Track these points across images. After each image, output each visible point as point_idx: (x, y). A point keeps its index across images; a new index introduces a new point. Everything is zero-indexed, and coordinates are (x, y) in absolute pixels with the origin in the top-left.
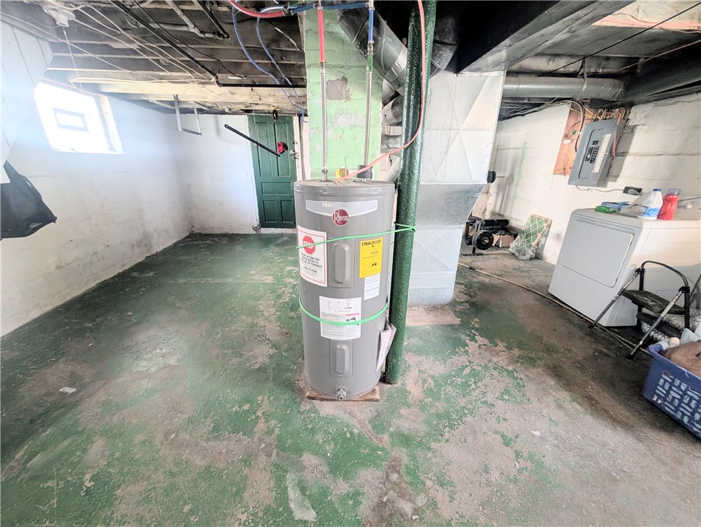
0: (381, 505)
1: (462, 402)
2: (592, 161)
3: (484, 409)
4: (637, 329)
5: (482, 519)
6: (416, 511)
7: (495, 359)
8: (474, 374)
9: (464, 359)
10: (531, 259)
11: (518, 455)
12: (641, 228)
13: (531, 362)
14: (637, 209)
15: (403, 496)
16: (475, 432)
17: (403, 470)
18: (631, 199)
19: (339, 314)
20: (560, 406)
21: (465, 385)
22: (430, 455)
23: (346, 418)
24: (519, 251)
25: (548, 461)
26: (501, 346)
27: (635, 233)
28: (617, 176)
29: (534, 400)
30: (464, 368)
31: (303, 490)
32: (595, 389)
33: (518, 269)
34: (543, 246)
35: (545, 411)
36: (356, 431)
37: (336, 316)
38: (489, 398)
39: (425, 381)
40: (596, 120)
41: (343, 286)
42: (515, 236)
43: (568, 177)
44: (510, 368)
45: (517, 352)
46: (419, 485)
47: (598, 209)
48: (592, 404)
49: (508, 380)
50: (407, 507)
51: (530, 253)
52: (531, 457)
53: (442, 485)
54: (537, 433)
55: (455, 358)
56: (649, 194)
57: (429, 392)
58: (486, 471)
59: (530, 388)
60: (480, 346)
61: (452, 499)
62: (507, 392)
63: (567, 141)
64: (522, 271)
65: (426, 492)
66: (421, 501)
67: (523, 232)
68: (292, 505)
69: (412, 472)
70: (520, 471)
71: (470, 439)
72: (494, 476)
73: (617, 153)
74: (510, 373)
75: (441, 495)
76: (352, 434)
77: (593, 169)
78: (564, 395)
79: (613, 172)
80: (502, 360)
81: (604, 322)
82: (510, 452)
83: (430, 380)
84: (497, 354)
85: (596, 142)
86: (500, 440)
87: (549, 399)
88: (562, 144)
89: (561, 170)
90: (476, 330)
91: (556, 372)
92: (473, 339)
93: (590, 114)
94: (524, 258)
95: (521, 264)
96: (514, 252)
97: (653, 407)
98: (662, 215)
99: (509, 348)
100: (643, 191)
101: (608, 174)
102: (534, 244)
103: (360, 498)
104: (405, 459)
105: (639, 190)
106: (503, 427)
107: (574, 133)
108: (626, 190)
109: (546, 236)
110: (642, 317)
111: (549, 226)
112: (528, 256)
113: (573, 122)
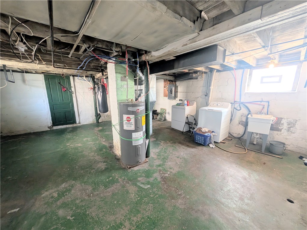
0: (162, 178)
1: (166, 155)
2: (172, 93)
3: (171, 154)
4: (190, 131)
5: (180, 170)
6: (169, 175)
7: (168, 145)
8: (165, 149)
9: (161, 147)
10: (164, 120)
11: (181, 159)
12: (185, 108)
13: (175, 143)
14: (183, 104)
15: (165, 174)
16: (172, 158)
17: (162, 170)
18: (181, 102)
19: (138, 137)
20: (184, 148)
21: (165, 151)
22: (166, 166)
23: (143, 168)
24: (160, 119)
25: (186, 157)
26: (168, 142)
27: (184, 109)
28: (177, 97)
29: (179, 149)
30: (163, 148)
31: (143, 184)
32: (188, 144)
33: (162, 124)
34: (166, 116)
35: (182, 150)
36: (147, 169)
37: (137, 137)
38: (171, 152)
39: (156, 154)
40: (170, 84)
41: (139, 128)
42: (158, 115)
43: (167, 97)
44: (172, 145)
45: (171, 142)
46: (167, 171)
47: (177, 105)
48: (188, 146)
49: (172, 147)
50: (167, 175)
51: (163, 119)
52: (183, 158)
53: (171, 169)
54: (182, 154)
55: (159, 147)
56: (184, 101)
57: (158, 155)
58: (177, 163)
59: (177, 147)
60: (163, 143)
61: (174, 170)
62: (173, 149)
63: (165, 88)
64: (163, 124)
65: (169, 171)
66: (169, 173)
67: (160, 113)
68: (143, 187)
69: (164, 170)
70: (182, 161)
71: (171, 160)
72: (179, 163)
73: (176, 92)
74: (172, 146)
75: (171, 170)
76: (146, 170)
77: (172, 95)
78: (183, 146)
79: (176, 96)
80: (169, 144)
81: (184, 131)
82: (179, 159)
83: (157, 153)
84: (168, 143)
85: (171, 89)
86: (177, 158)
87: (181, 148)
88: (164, 89)
89: (165, 96)
90: (161, 140)
91: (180, 143)
92: (161, 142)
93: (169, 82)
94: (162, 121)
95: (162, 122)
96: (159, 119)
97: (196, 143)
98: (188, 105)
99: (170, 141)
100: (183, 100)
101: (175, 97)
102: (163, 116)
103: (157, 179)
104: (161, 169)
105: (182, 100)
106: (176, 156)
107: (166, 86)
108: (180, 100)
109: (166, 113)
110: (190, 128)
111: (166, 111)
112: (163, 120)
113: (165, 84)
